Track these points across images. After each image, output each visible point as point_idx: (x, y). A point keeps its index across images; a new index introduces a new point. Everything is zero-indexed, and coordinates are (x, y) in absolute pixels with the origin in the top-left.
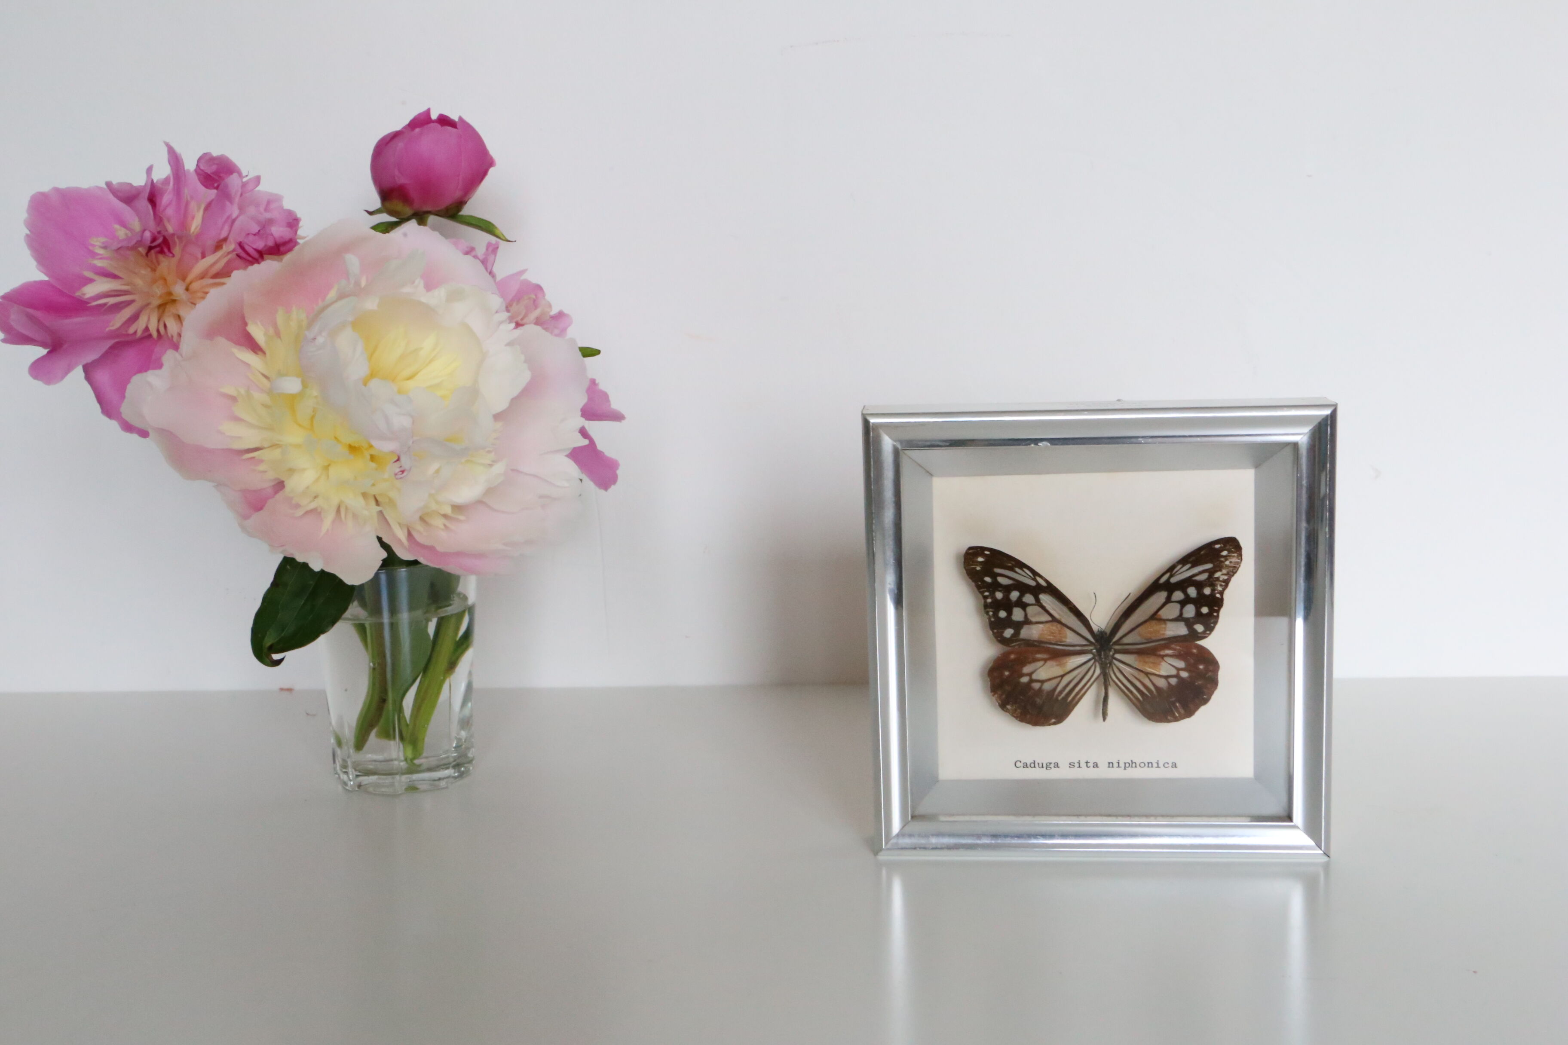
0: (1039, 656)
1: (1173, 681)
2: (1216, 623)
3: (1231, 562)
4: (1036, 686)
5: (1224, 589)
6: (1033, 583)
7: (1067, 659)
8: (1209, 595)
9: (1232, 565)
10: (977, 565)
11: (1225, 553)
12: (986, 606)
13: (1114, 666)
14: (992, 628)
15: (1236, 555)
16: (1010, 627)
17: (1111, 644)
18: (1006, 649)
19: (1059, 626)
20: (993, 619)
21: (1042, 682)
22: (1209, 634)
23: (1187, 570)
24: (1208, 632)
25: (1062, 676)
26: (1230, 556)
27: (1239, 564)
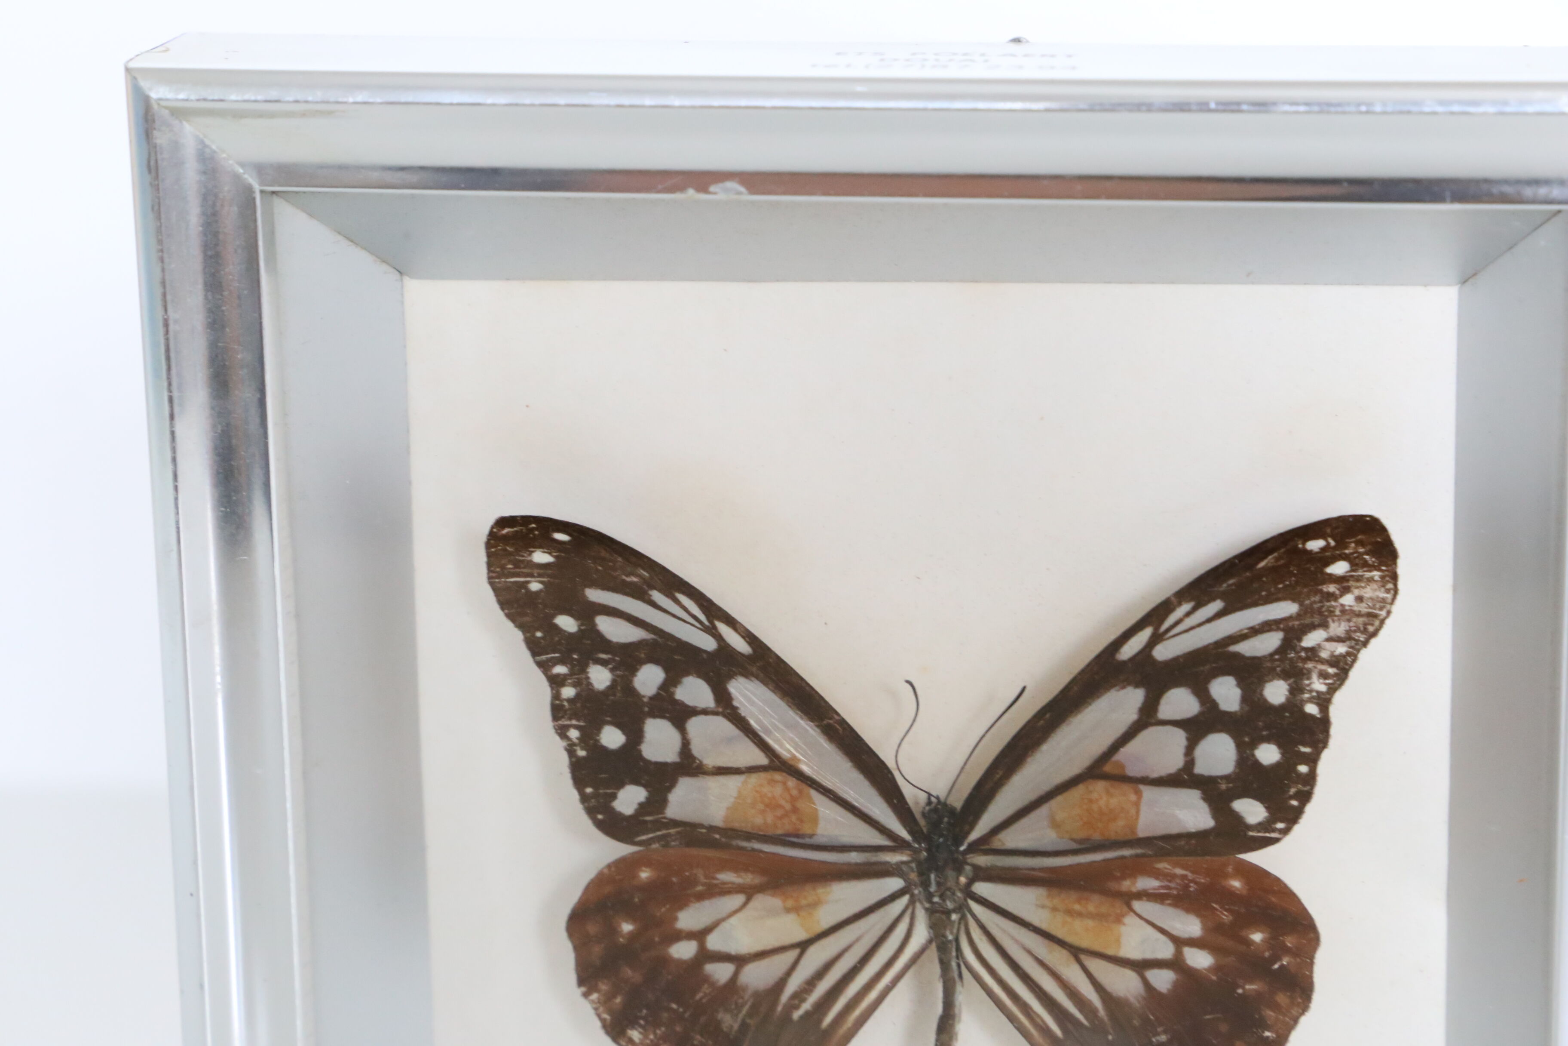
0: (727, 877)
1: (1163, 980)
2: (1305, 797)
3: (1360, 599)
4: (721, 972)
5: (1332, 690)
6: (708, 643)
7: (820, 891)
8: (1282, 707)
9: (1363, 608)
10: (532, 576)
11: (1340, 568)
12: (558, 710)
13: (969, 916)
14: (579, 782)
15: (1376, 574)
16: (636, 782)
17: (962, 848)
18: (621, 850)
19: (792, 782)
20: (582, 753)
21: (740, 961)
22: (1286, 831)
23: (1209, 620)
24: (1280, 826)
25: (803, 946)
26: (1359, 579)
27: (1386, 604)
